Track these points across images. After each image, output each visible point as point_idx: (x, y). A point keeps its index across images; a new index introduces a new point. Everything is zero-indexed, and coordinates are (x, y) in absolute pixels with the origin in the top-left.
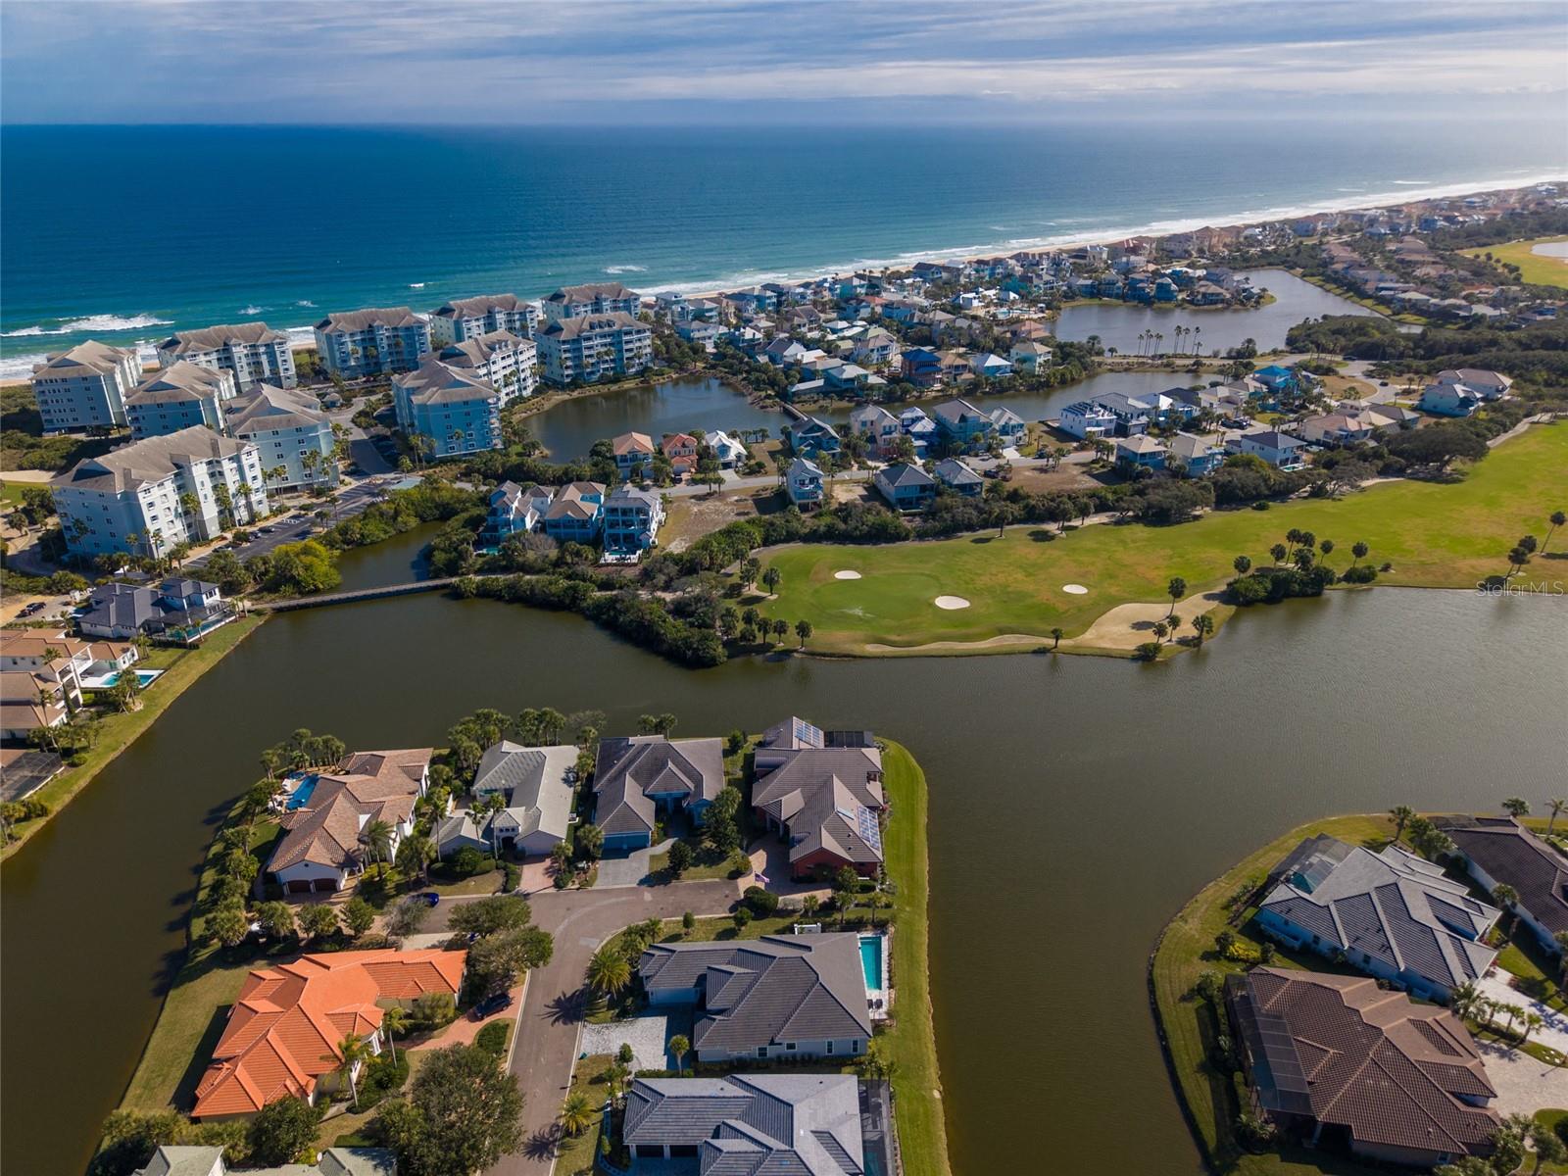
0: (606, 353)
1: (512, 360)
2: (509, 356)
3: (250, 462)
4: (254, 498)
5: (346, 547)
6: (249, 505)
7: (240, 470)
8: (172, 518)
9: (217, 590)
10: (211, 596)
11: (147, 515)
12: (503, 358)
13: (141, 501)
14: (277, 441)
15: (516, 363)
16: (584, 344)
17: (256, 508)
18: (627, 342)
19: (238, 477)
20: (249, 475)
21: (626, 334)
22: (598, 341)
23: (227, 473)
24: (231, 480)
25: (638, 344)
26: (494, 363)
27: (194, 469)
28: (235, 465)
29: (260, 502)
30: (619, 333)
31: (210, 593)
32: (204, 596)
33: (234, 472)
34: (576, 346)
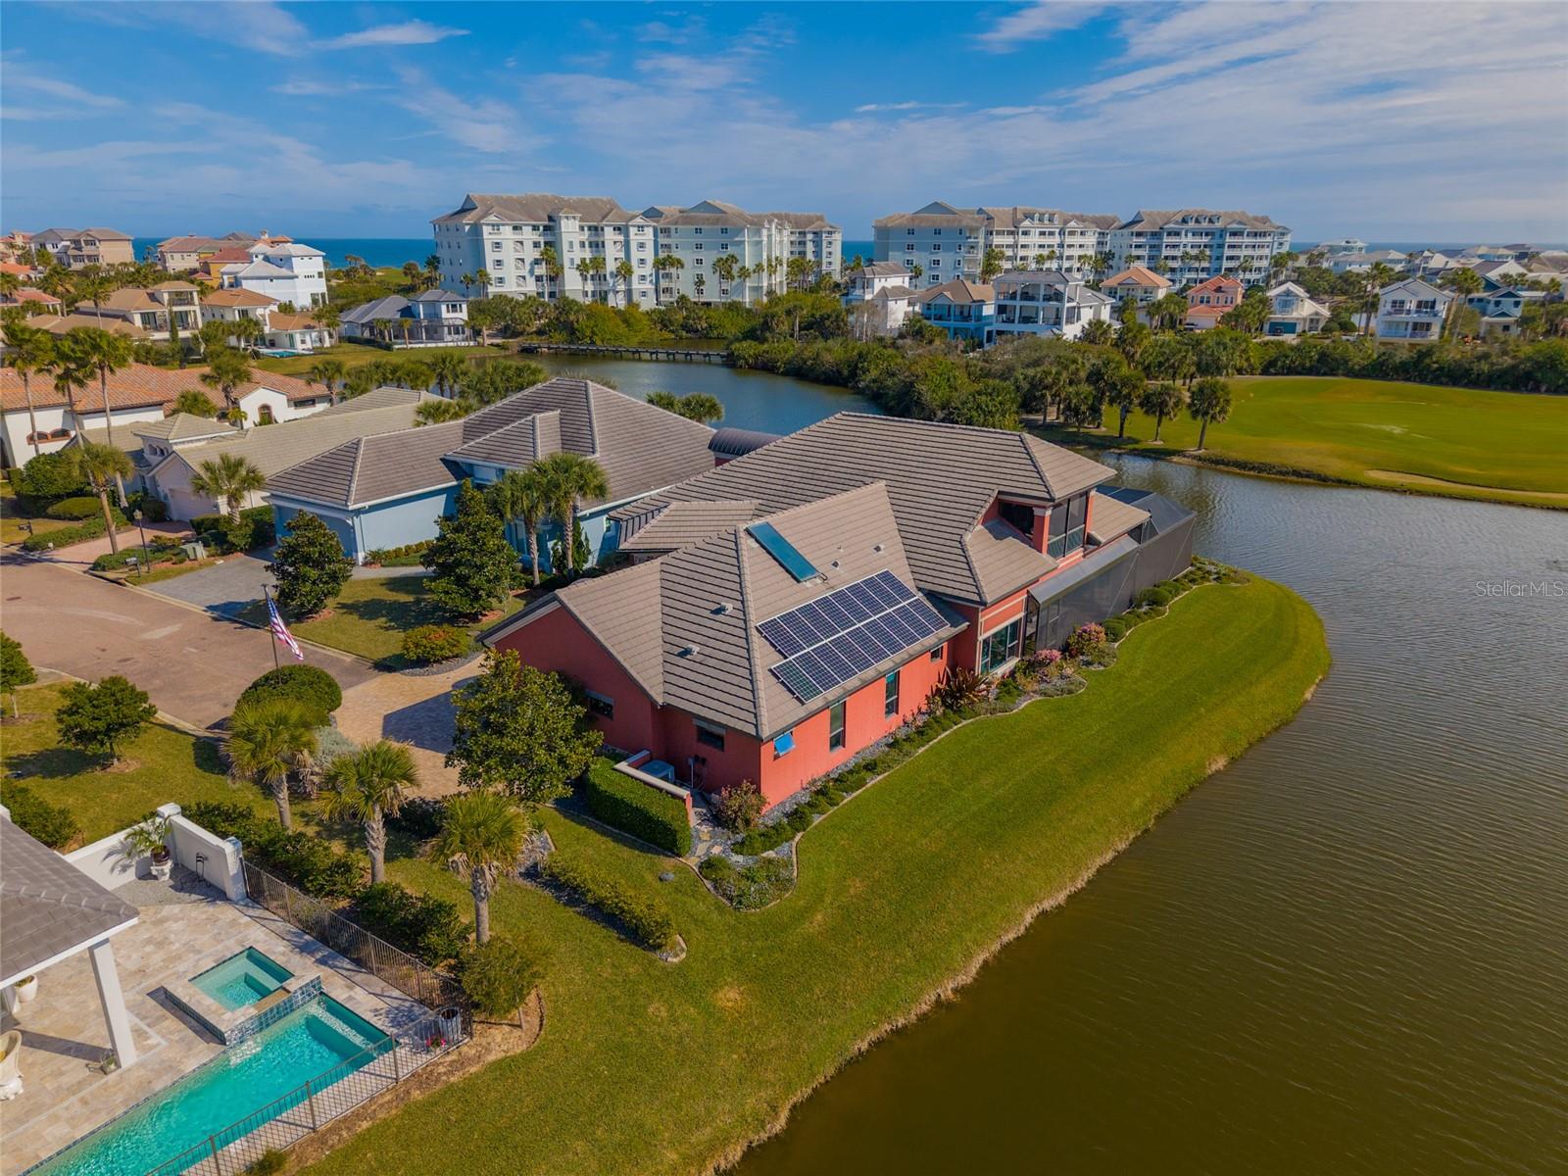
0: (1197, 258)
1: (1056, 240)
2: (1051, 234)
3: (641, 239)
4: (636, 285)
5: (684, 333)
6: (629, 293)
7: (627, 245)
8: (525, 273)
9: (464, 306)
10: (455, 311)
11: (490, 256)
12: (1042, 234)
13: (486, 236)
14: (699, 241)
15: (1061, 246)
16: (1166, 240)
17: (636, 298)
18: (1232, 247)
19: (622, 255)
20: (635, 255)
21: (1234, 234)
22: (1190, 239)
23: (609, 245)
24: (612, 255)
25: (1250, 252)
26: (1025, 233)
27: (563, 222)
28: (621, 238)
29: (644, 294)
30: (1222, 232)
31: (454, 306)
32: (444, 307)
33: (619, 247)
34: (1155, 242)
